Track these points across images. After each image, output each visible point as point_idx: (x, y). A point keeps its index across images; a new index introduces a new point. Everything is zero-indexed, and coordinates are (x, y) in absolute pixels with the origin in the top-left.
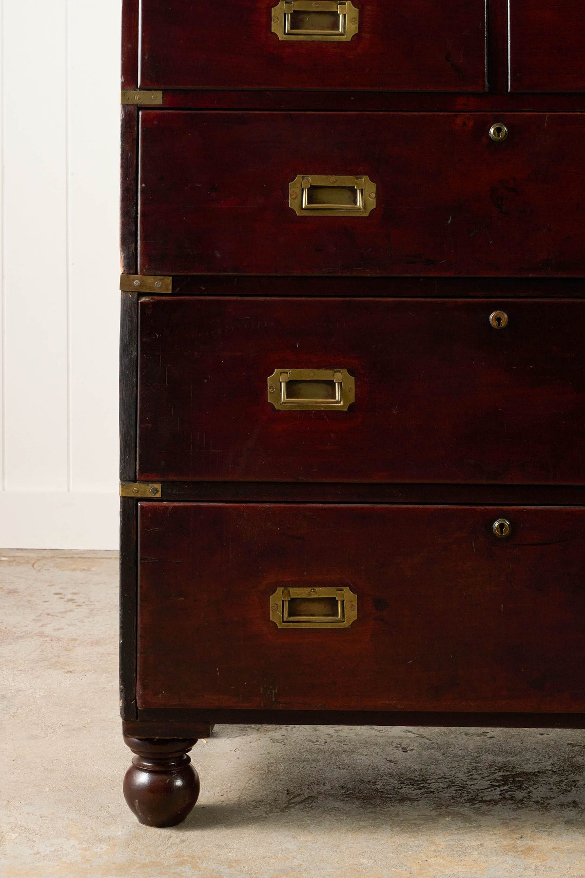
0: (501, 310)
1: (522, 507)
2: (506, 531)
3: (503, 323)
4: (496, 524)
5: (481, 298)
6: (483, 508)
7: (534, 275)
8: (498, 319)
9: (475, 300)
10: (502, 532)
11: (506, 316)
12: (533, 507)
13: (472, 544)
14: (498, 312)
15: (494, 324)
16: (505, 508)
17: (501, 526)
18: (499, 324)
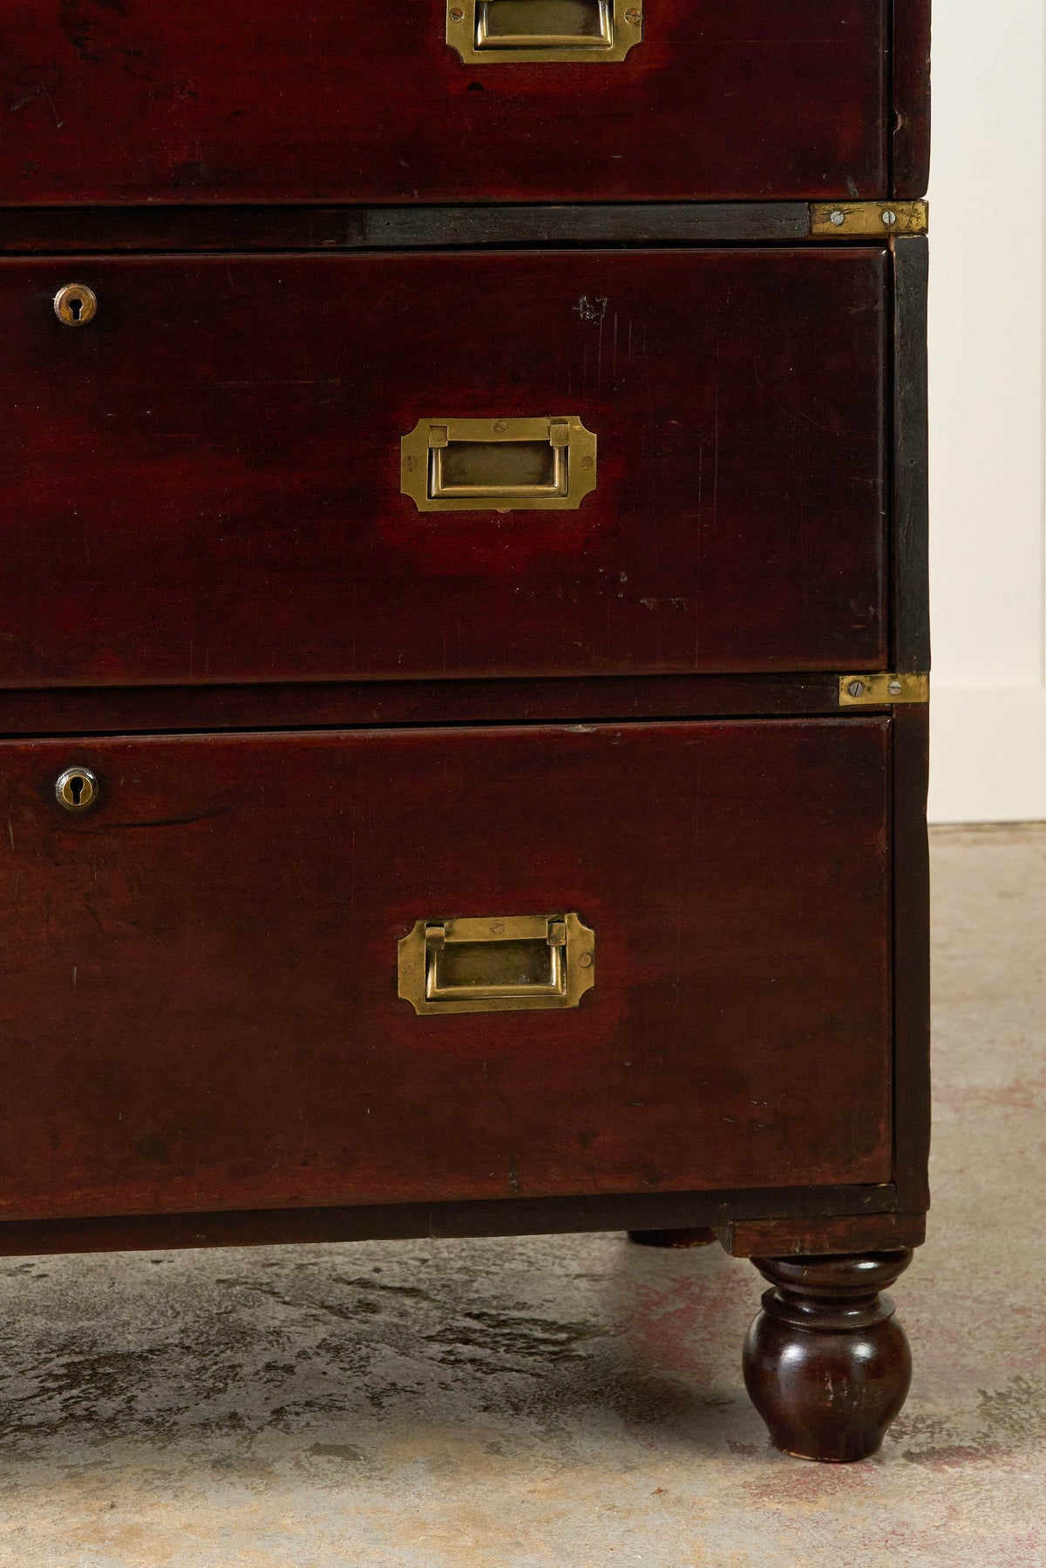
0: (82, 283)
1: (123, 739)
2: (87, 796)
3: (85, 313)
4: (64, 780)
5: (37, 254)
6: (33, 743)
7: (159, 201)
8: (75, 304)
9: (22, 259)
10: (76, 799)
11: (92, 296)
12: (149, 738)
13: (7, 829)
14: (73, 286)
15: (64, 314)
16: (85, 741)
17: (76, 784)
18: (76, 315)
